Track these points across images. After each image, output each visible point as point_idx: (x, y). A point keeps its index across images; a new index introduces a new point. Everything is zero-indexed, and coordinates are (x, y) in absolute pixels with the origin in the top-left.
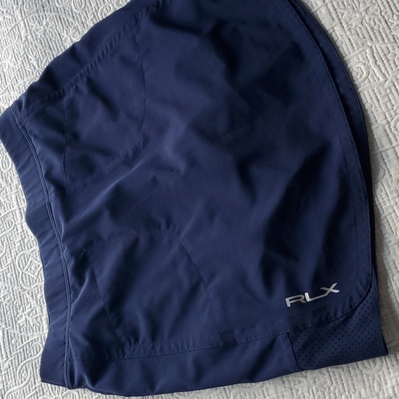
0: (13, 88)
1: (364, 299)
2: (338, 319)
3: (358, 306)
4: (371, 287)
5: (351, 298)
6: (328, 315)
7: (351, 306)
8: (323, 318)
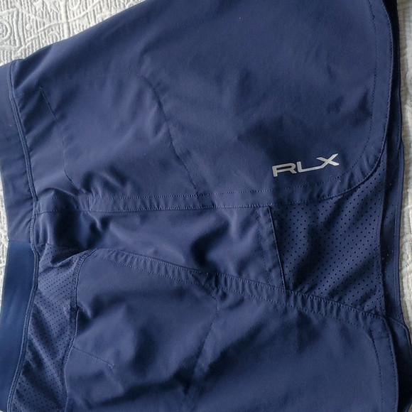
0: (95, 17)
1: (368, 179)
2: (332, 198)
3: (359, 187)
4: (378, 166)
5: (352, 176)
6: (321, 191)
7: (350, 186)
8: (315, 195)
